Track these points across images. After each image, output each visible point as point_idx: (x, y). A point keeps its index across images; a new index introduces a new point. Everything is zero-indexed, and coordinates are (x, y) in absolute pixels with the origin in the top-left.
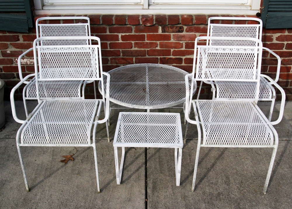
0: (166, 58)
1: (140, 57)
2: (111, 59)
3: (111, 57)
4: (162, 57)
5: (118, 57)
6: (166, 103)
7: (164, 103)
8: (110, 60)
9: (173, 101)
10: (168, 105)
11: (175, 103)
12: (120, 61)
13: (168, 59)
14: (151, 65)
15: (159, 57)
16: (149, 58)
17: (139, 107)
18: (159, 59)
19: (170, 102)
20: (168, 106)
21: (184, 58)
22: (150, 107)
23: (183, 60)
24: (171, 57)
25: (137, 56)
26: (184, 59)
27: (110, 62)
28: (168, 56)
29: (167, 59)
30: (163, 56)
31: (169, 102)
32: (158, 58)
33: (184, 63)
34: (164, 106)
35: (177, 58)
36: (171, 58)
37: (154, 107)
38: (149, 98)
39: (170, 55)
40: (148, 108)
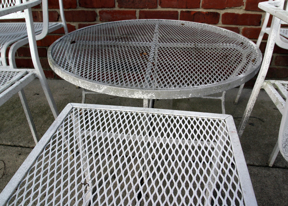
0: (190, 12)
1: (147, 10)
2: (100, 12)
3: (100, 9)
4: (184, 10)
5: (112, 9)
6: (193, 85)
7: (188, 85)
8: (98, 14)
9: (213, 82)
10: (200, 91)
11: (217, 87)
12: (115, 16)
13: (194, 15)
14: (164, 21)
15: (179, 10)
16: (162, 11)
17: (118, 91)
18: (179, 14)
19: (206, 83)
20: (198, 93)
21: (222, 12)
22: (149, 93)
23: (221, 16)
24: (201, 10)
25: (142, 8)
26: (223, 15)
27: (99, 17)
28: (196, 8)
29: (193, 13)
30: (187, 8)
31: (201, 83)
32: (177, 12)
33: (222, 21)
34: (188, 93)
35: (211, 12)
36: (199, 12)
37: (159, 95)
38: (151, 71)
39: (199, 8)
40: (145, 95)
